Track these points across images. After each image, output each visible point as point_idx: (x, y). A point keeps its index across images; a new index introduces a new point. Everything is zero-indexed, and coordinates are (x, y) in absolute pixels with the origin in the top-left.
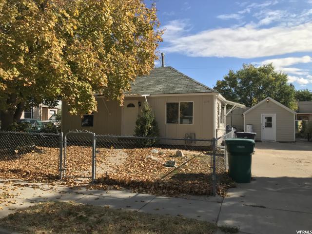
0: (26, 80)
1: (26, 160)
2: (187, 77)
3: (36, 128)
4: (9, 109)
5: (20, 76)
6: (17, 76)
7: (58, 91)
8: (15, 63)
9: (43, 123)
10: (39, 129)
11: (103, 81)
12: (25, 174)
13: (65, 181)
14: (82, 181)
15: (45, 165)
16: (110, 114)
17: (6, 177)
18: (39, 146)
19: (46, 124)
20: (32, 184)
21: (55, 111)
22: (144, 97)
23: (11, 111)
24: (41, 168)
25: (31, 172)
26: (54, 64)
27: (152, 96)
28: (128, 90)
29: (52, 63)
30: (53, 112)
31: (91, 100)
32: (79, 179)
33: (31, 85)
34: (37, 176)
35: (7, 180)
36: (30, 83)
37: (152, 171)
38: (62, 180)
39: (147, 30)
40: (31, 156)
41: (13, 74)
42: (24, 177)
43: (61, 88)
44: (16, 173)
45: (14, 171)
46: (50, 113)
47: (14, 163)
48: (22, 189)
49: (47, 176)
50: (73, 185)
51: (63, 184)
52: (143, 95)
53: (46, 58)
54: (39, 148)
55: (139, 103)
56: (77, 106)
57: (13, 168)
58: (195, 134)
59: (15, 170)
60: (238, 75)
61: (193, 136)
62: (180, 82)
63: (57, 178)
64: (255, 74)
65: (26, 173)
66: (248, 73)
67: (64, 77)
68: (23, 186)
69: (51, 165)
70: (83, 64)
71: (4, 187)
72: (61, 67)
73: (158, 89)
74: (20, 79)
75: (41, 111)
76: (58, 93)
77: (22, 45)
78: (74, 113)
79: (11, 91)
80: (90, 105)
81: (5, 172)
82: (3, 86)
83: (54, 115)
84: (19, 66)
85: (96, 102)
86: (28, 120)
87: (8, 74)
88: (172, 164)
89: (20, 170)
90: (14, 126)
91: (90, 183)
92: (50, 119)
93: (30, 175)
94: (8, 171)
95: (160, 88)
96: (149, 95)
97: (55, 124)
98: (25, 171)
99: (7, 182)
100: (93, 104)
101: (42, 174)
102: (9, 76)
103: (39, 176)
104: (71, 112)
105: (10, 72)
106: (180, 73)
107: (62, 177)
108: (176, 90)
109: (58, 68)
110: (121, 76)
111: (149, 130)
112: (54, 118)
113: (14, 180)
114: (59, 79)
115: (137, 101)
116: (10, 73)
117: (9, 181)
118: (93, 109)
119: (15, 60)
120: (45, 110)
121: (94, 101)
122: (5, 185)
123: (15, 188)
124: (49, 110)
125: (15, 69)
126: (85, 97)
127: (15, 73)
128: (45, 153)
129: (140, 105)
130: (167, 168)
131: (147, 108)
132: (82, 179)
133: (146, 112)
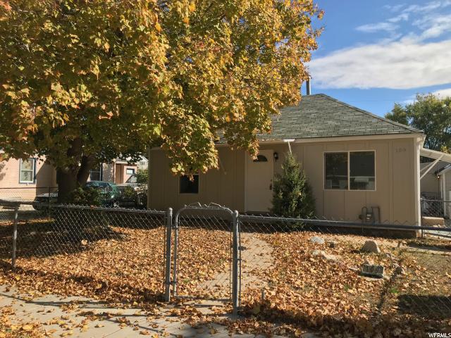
0: (104, 107)
1: (97, 254)
2: (357, 110)
3: (108, 195)
4: (71, 166)
5: (92, 100)
6: (86, 100)
7: (157, 131)
8: (83, 72)
9: (118, 188)
10: (112, 197)
11: (237, 110)
12: (99, 286)
13: (177, 306)
14: (210, 307)
15: (133, 267)
16: (225, 173)
17: (66, 292)
18: (115, 226)
19: (123, 189)
20: (114, 311)
21: (133, 170)
22: (287, 144)
23: (73, 168)
24: (125, 273)
25: (110, 283)
26: (156, 76)
27: (299, 141)
28: (268, 130)
29: (152, 74)
30: (131, 172)
31: (208, 148)
32: (204, 302)
33: (112, 117)
34: (121, 293)
35: (68, 299)
36: (110, 114)
37: (341, 286)
38: (171, 303)
39: (300, 25)
40: (107, 245)
41: (79, 96)
42: (98, 292)
43: (162, 125)
44: (84, 283)
45: (80, 280)
46: (127, 173)
47: (79, 260)
48: (97, 327)
49: (140, 293)
50: (196, 319)
51: (174, 315)
52: (286, 141)
53: (140, 64)
54: (117, 229)
55: (275, 153)
56: (185, 159)
57: (78, 271)
58: (379, 208)
59: (81, 278)
60: (409, 112)
61: (376, 211)
62: (346, 118)
63: (161, 299)
64: (438, 108)
65: (101, 285)
66: (427, 108)
67: (167, 106)
68: (99, 316)
69: (142, 265)
70: (204, 80)
71: (62, 318)
72: (167, 83)
73: (308, 130)
74: (92, 105)
75: (113, 169)
76: (156, 134)
77: (98, 36)
78: (179, 172)
79: (74, 134)
80: (208, 156)
81: (64, 282)
82: (62, 117)
83: (134, 175)
84: (91, 82)
85: (216, 151)
86: (97, 183)
87: (71, 97)
88: (377, 271)
89: (92, 278)
90: (78, 193)
91: (229, 313)
92: (127, 182)
93: (109, 290)
94: (69, 279)
95: (313, 129)
96: (293, 140)
97: (135, 188)
98: (100, 282)
99: (67, 304)
100: (211, 154)
101: (130, 288)
102: (73, 101)
103: (126, 292)
104: (174, 170)
105: (74, 91)
106: (343, 104)
107: (170, 295)
108: (342, 130)
109: (162, 84)
110: (257, 106)
111: (298, 199)
112: (134, 179)
113: (81, 299)
114: (159, 109)
115: (272, 152)
116: (74, 95)
117: (71, 302)
118: (212, 164)
119: (84, 68)
120: (120, 167)
121: (213, 150)
122: (64, 315)
123: (83, 322)
124: (125, 167)
125: (84, 87)
126: (199, 142)
127: (82, 94)
128: (127, 240)
129: (277, 158)
130: (368, 279)
131: (293, 163)
132: (210, 303)
133: (291, 169)
